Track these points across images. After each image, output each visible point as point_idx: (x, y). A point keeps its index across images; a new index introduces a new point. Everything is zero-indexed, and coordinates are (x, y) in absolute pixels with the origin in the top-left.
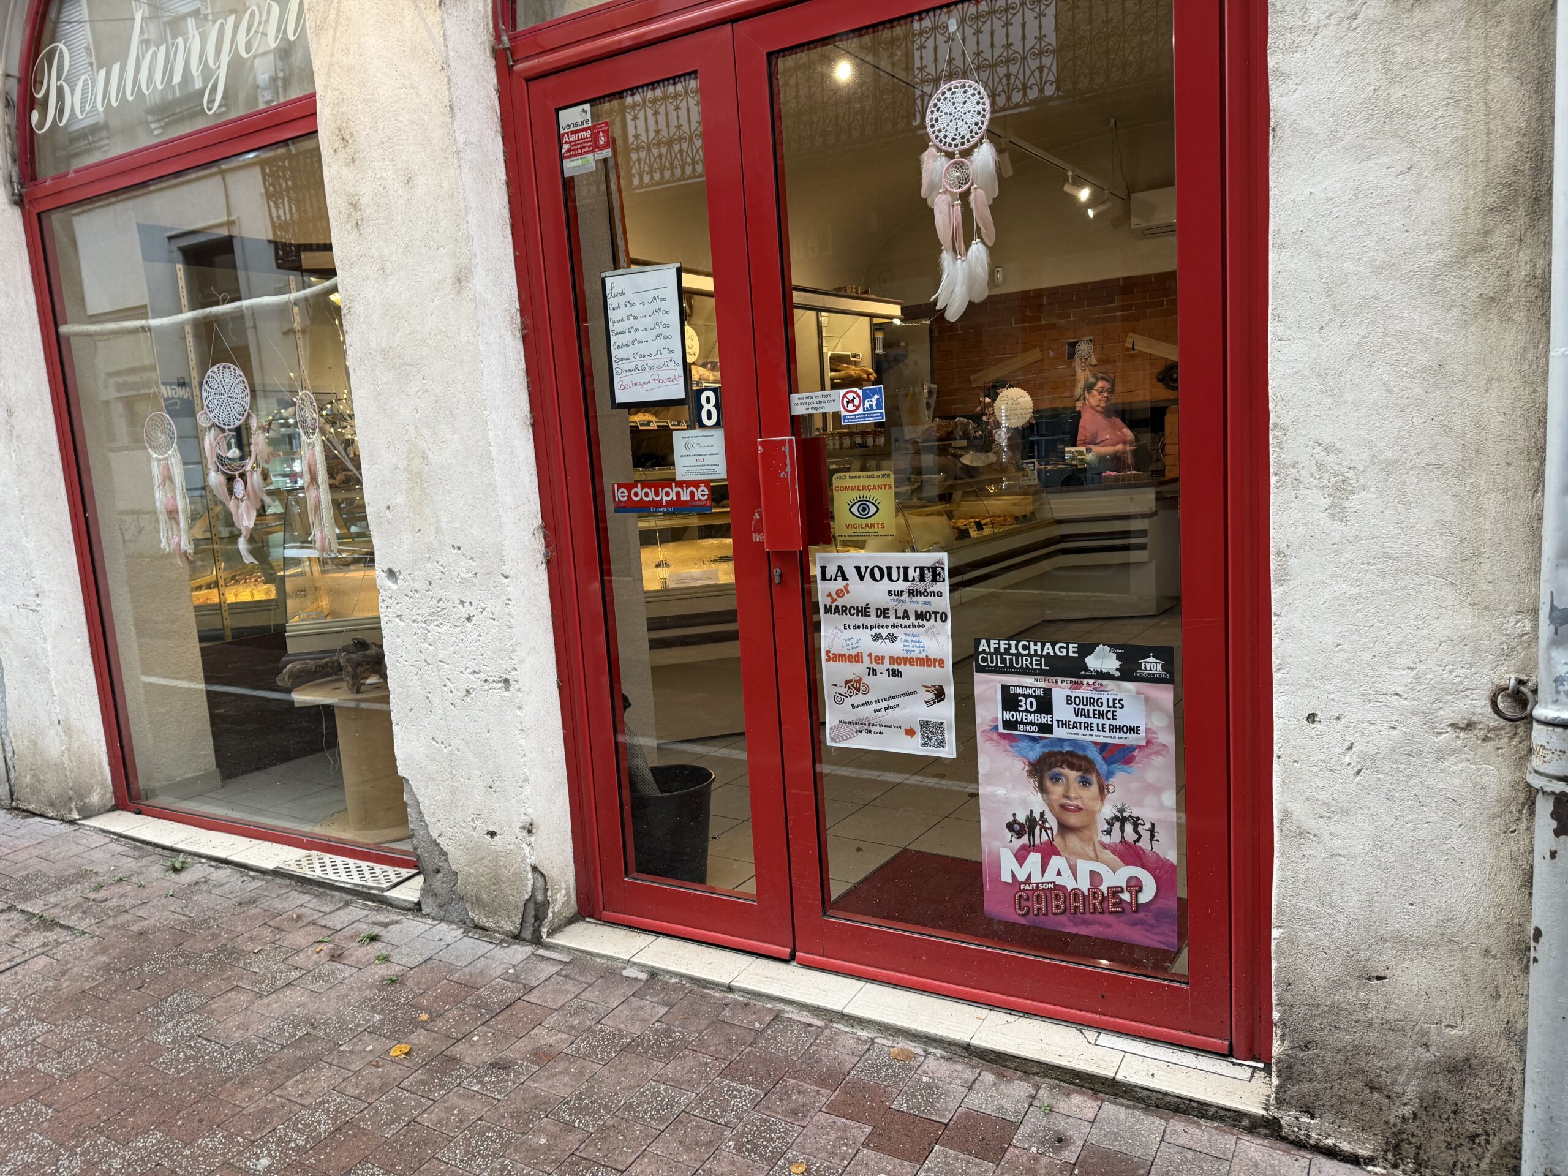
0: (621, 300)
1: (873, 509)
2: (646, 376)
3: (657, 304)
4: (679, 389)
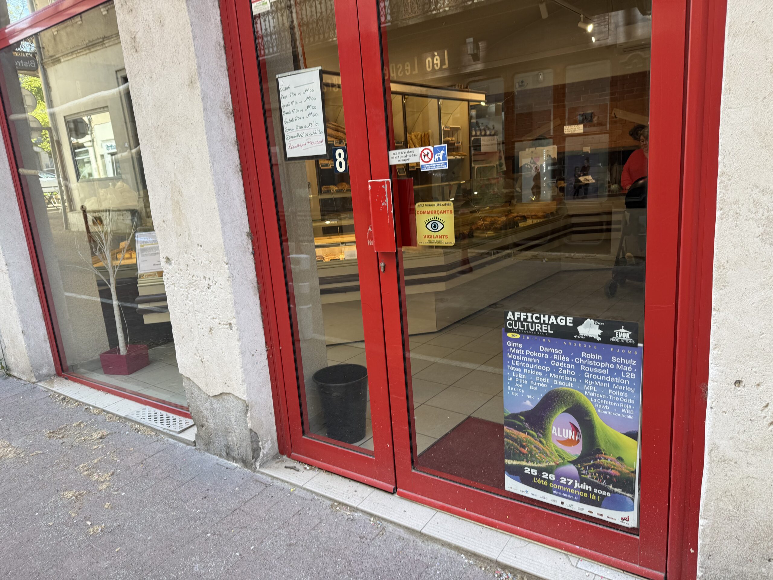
0: (288, 92)
1: (440, 226)
2: (304, 140)
3: (308, 94)
4: (322, 150)
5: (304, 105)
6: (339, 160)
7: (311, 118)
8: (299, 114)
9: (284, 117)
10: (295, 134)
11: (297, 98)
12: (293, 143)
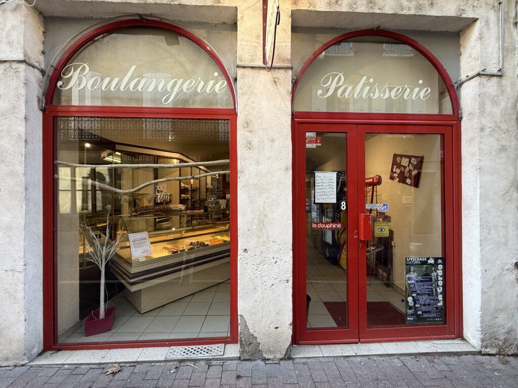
0: (320, 178)
1: (384, 230)
2: (326, 197)
3: (330, 181)
4: (334, 201)
5: (327, 184)
6: (343, 205)
7: (330, 189)
8: (324, 187)
9: (316, 187)
10: (321, 194)
11: (324, 181)
12: (319, 197)
